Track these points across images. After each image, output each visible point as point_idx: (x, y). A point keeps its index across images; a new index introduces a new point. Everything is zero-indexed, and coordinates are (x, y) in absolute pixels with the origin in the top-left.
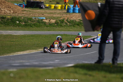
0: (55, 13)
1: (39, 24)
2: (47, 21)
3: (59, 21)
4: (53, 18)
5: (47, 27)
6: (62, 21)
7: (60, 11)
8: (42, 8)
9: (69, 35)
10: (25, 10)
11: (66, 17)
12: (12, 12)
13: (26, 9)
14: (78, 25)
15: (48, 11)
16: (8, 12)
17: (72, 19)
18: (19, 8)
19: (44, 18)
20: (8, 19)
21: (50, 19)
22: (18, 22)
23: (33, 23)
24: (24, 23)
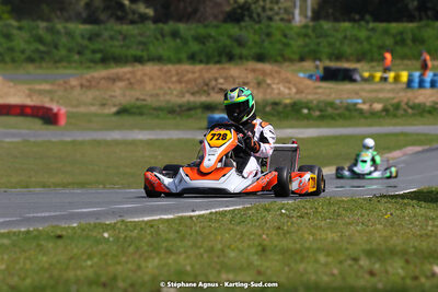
0: (381, 90)
1: (350, 113)
2: (365, 107)
3: (389, 106)
4: (379, 101)
5: (366, 118)
6: (397, 107)
7: (393, 86)
8: (354, 81)
9: (412, 134)
10: (319, 87)
11: (404, 97)
12: (294, 90)
13: (324, 84)
14: (430, 112)
15: (367, 86)
16: (287, 91)
17: (417, 101)
18: (309, 82)
19: (360, 101)
20: (286, 106)
21: (372, 102)
22: (305, 111)
23: (337, 112)
24: (317, 113)
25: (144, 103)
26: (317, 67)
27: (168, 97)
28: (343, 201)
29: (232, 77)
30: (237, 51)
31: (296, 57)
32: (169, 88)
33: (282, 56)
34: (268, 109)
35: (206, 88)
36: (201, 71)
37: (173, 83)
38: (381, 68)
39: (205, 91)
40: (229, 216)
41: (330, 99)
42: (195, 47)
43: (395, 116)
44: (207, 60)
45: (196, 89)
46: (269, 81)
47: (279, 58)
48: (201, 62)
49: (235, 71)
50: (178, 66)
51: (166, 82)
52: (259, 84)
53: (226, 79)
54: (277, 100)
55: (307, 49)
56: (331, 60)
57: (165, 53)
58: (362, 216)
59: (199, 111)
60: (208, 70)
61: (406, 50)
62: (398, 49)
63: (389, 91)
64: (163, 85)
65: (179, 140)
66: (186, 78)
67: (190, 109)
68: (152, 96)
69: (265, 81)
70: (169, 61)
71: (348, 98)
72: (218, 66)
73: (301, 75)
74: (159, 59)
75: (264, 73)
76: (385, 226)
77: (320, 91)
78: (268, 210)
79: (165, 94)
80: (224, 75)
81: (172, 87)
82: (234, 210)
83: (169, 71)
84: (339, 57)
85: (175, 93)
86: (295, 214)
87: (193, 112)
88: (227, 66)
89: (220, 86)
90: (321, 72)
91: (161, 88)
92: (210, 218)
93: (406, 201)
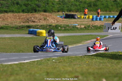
0: (84, 21)
1: (74, 29)
2: (79, 27)
3: (86, 26)
4: (83, 25)
5: (79, 30)
6: (89, 26)
7: (88, 20)
8: (75, 18)
9: (93, 35)
10: (64, 20)
11: (91, 23)
12: (56, 21)
13: (65, 19)
14: (99, 28)
15: (79, 20)
16: (54, 22)
17: (95, 25)
18: (61, 19)
19: (77, 25)
20: (53, 26)
21: (81, 25)
22: (60, 28)
23: (69, 28)
24: (64, 29)
25: (8, 25)
26: (63, 14)
27: (15, 24)
28: (73, 57)
29: (36, 17)
30: (37, 9)
31: (57, 11)
32: (16, 21)
33: (52, 10)
34: (48, 27)
35: (28, 21)
36: (26, 15)
37: (17, 19)
38: (83, 14)
39: (27, 22)
40: (36, 62)
41: (67, 24)
42: (24, 8)
43: (88, 29)
44: (28, 12)
45: (25, 21)
46: (48, 19)
47: (51, 11)
48: (26, 12)
49: (37, 15)
50: (19, 14)
51: (15, 19)
52: (45, 19)
53: (34, 18)
54: (51, 25)
55: (60, 8)
56: (68, 12)
57: (15, 10)
58: (79, 62)
59: (26, 28)
60: (28, 15)
61: (91, 8)
62: (89, 8)
63: (86, 21)
64: (14, 20)
65: (19, 37)
66: (21, 18)
67: (23, 27)
68: (10, 23)
69: (47, 18)
70: (16, 12)
71: (73, 24)
72: (31, 14)
73: (58, 16)
74: (13, 12)
75: (46, 16)
76: (87, 65)
77: (64, 21)
78: (49, 60)
79: (15, 22)
80: (33, 17)
81: (17, 20)
82: (38, 61)
83: (16, 15)
84: (70, 11)
85: (18, 22)
86: (58, 62)
87: (23, 28)
88: (34, 13)
89: (32, 20)
90: (64, 15)
91: (13, 21)
92: (30, 63)
93: (93, 57)
